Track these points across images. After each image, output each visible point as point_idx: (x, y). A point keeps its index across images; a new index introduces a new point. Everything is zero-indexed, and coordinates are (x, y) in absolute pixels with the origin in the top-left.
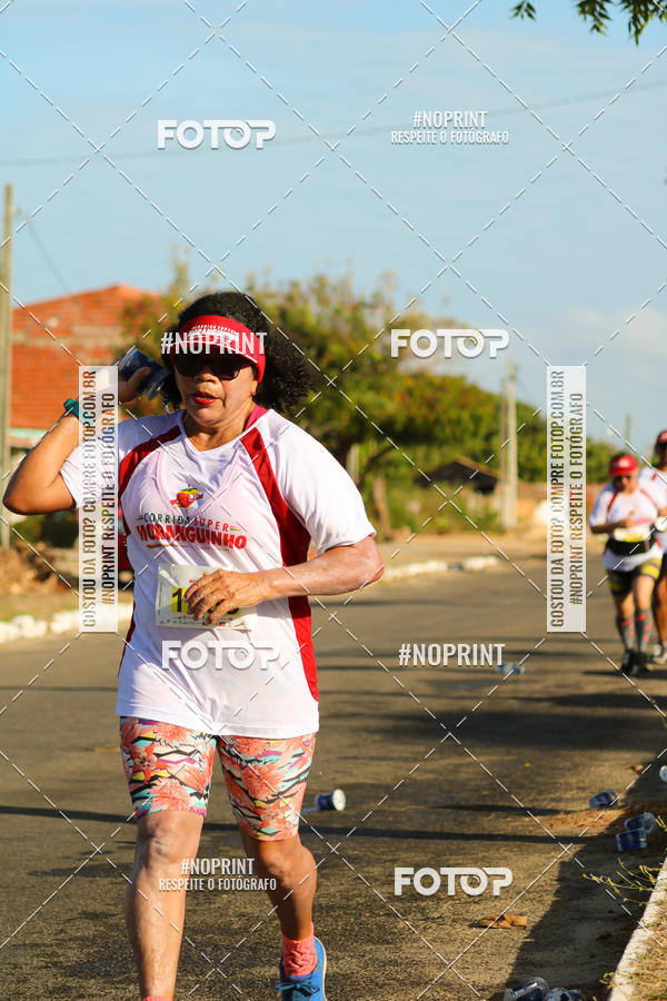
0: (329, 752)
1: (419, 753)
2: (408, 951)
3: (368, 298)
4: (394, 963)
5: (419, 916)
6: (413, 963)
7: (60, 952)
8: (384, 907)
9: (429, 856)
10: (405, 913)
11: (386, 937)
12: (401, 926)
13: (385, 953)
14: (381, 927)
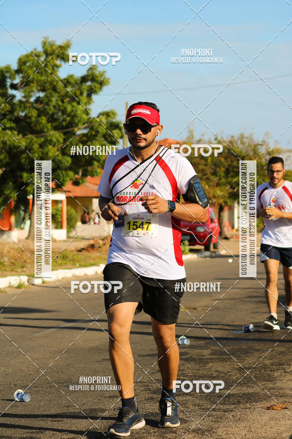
0: (247, 310)
1: (281, 310)
2: (279, 384)
3: (260, 143)
4: (273, 388)
5: (283, 371)
6: (281, 389)
7: (150, 385)
8: (269, 368)
9: (286, 349)
10: (278, 370)
11: (270, 379)
12: (276, 374)
13: (270, 385)
14: (269, 375)
